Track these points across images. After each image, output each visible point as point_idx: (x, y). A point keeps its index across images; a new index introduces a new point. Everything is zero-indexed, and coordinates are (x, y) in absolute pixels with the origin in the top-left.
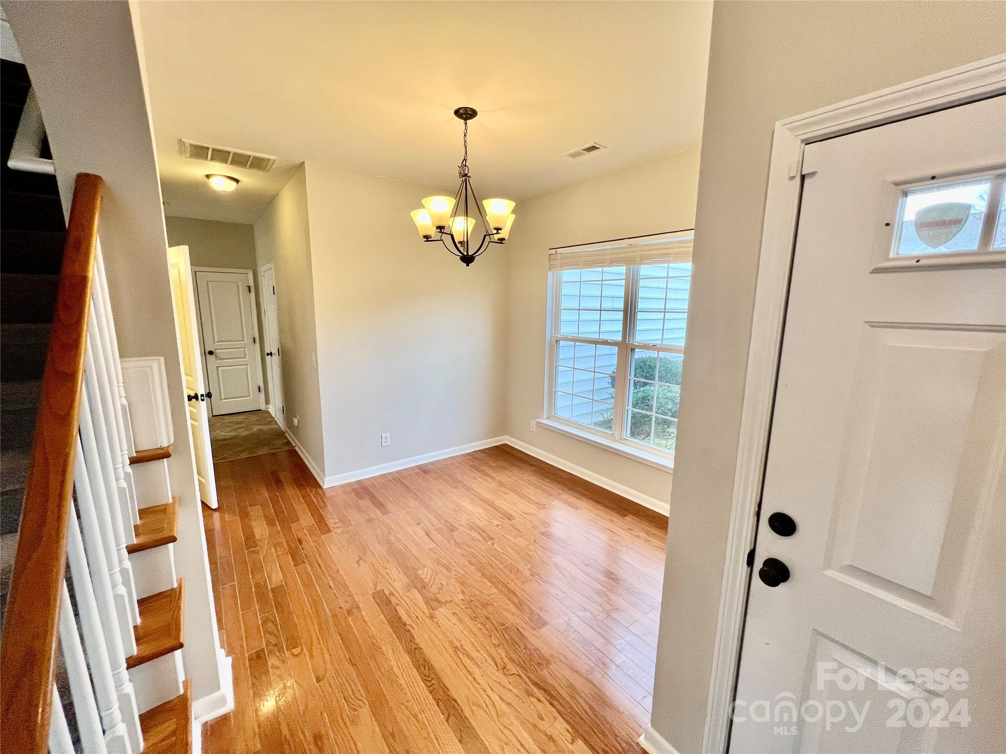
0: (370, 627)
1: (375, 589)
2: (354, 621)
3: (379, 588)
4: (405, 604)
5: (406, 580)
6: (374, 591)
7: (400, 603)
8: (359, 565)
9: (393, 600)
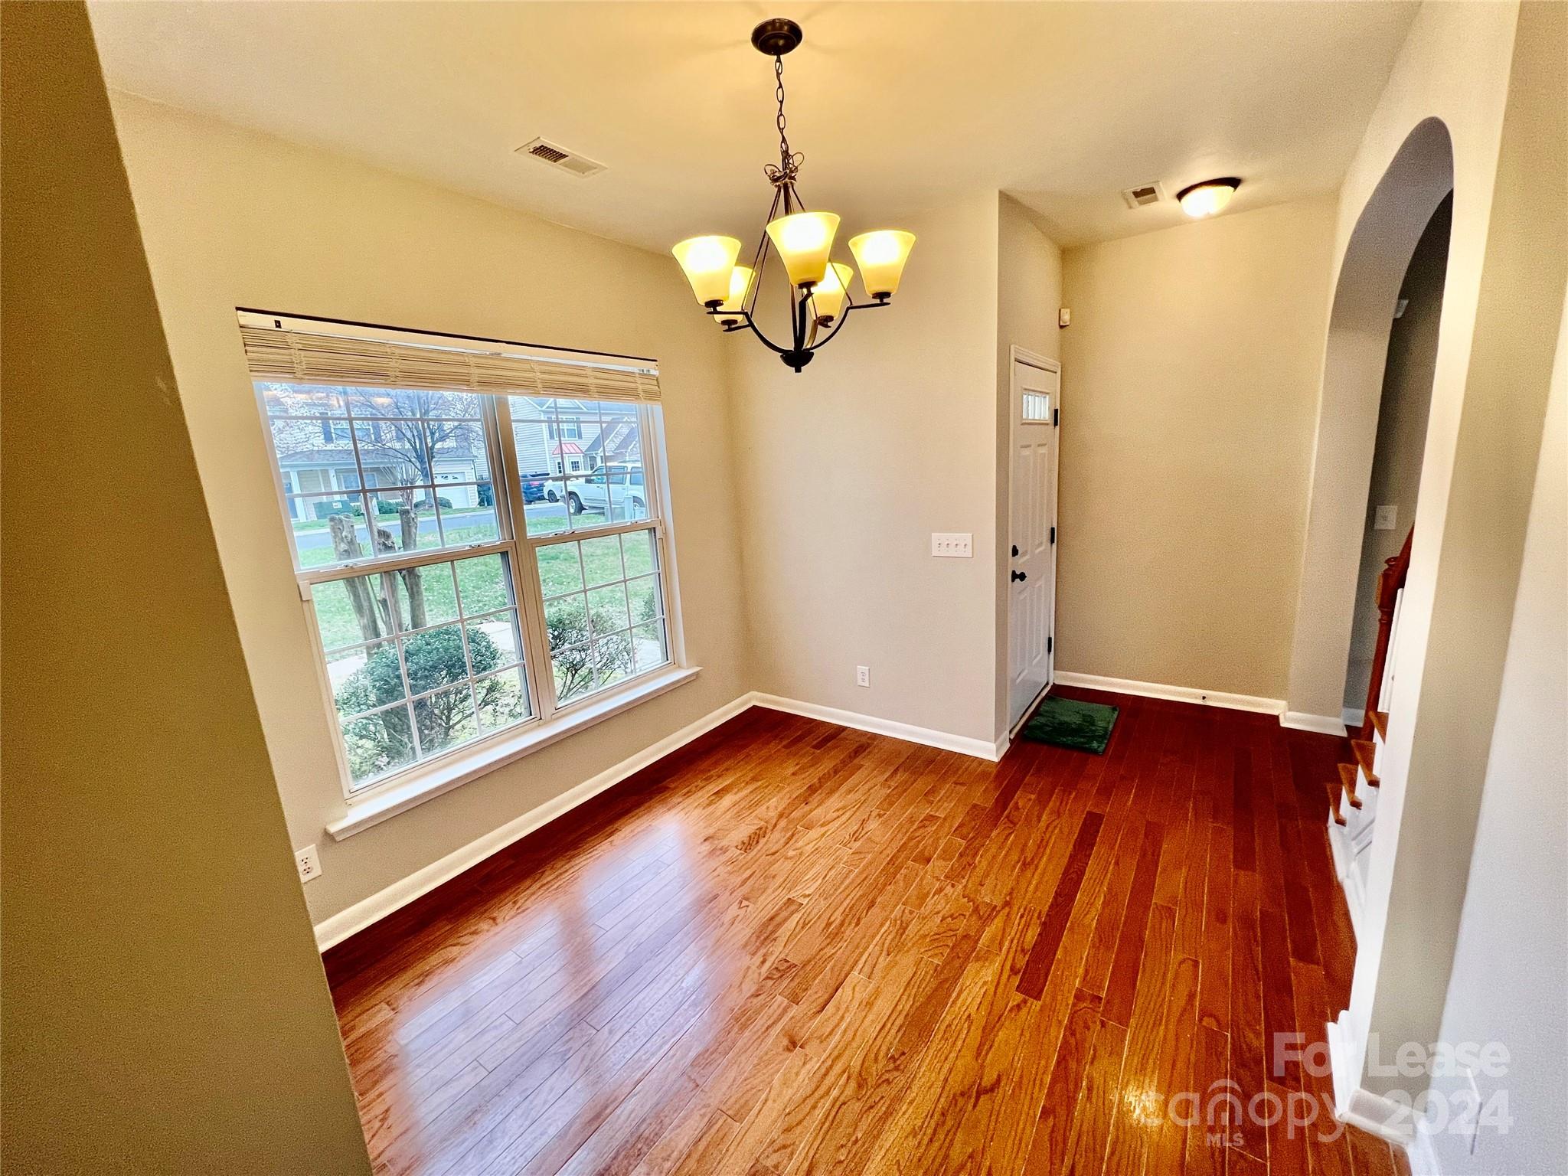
0: (1087, 960)
1: (1025, 1002)
2: (1101, 988)
3: (1019, 997)
4: (1015, 942)
5: (971, 968)
6: (1031, 1000)
7: (1019, 948)
8: (999, 1076)
9: (1022, 962)
